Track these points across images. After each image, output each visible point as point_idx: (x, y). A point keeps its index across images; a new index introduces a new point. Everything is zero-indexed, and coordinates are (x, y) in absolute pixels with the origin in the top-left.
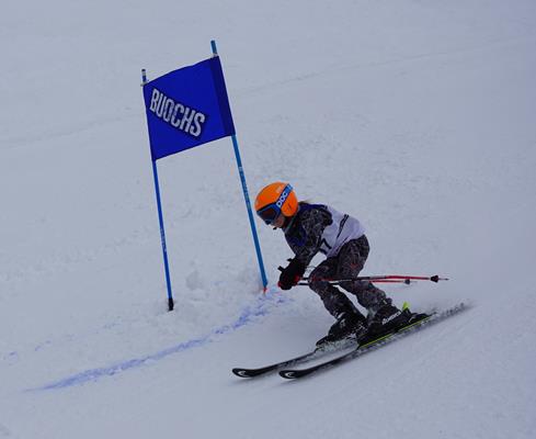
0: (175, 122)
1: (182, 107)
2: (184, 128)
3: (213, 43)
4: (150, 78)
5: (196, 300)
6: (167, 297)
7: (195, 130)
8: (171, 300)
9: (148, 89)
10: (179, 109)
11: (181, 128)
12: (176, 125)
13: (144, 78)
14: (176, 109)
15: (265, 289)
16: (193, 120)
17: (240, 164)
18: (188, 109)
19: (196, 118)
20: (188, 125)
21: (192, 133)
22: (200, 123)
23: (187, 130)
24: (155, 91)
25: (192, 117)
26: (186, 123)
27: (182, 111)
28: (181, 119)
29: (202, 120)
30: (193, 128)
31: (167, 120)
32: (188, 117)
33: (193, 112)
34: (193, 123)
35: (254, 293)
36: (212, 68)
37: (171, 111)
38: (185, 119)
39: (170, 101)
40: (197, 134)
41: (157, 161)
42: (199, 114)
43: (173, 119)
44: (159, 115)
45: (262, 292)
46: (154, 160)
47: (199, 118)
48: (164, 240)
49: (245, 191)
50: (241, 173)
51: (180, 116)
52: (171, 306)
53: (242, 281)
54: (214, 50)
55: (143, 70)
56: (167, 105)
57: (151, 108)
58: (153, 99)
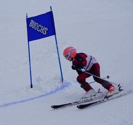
0: (38, 30)
1: (41, 26)
2: (41, 32)
3: (51, 7)
4: (29, 17)
5: (41, 84)
7: (45, 33)
8: (31, 85)
9: (29, 20)
10: (40, 26)
11: (40, 32)
12: (39, 31)
13: (27, 16)
14: (39, 26)
15: (63, 82)
16: (44, 30)
17: (57, 44)
18: (43, 26)
19: (45, 29)
20: (43, 31)
21: (43, 33)
22: (46, 31)
23: (42, 33)
24: (32, 20)
25: (44, 29)
26: (42, 30)
27: (41, 27)
28: (40, 29)
29: (47, 30)
30: (44, 32)
31: (36, 29)
32: (43, 29)
33: (44, 27)
34: (44, 31)
35: (59, 83)
36: (50, 14)
37: (37, 27)
38: (42, 29)
39: (37, 23)
40: (45, 34)
41: (30, 42)
42: (46, 28)
43: (38, 29)
44: (33, 28)
45: (62, 82)
46: (28, 42)
47: (46, 29)
48: (30, 66)
49: (58, 52)
50: (57, 46)
51: (40, 28)
52: (32, 87)
53: (55, 79)
54: (51, 9)
55: (27, 14)
56: (36, 25)
57: (30, 25)
58: (31, 23)
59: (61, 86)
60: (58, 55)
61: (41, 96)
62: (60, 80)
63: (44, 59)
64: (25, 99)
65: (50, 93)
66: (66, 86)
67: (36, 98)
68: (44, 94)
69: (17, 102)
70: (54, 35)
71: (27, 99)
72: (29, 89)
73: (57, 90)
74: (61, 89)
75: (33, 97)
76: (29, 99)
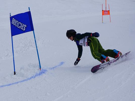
0: (18, 27)
1: (21, 23)
3: (29, 8)
4: (12, 15)
6: (14, 71)
7: (24, 29)
8: (15, 72)
9: (11, 18)
10: (20, 23)
11: (20, 28)
12: (19, 27)
13: (10, 15)
14: (19, 24)
15: (40, 69)
16: (23, 26)
17: (35, 38)
18: (22, 24)
20: (22, 28)
21: (23, 30)
22: (25, 27)
23: (21, 29)
24: (13, 19)
26: (21, 27)
27: (20, 24)
29: (26, 27)
30: (23, 28)
31: (16, 26)
32: (22, 25)
33: (23, 24)
34: (23, 27)
35: (38, 70)
36: (29, 14)
38: (21, 26)
39: (17, 21)
40: (24, 30)
41: (13, 36)
42: (25, 25)
44: (14, 25)
47: (25, 26)
48: (13, 57)
49: (36, 45)
50: (35, 40)
51: (20, 25)
52: (15, 74)
53: (34, 67)
54: (29, 10)
55: (10, 13)
56: (16, 22)
57: (12, 23)
58: (13, 21)
59: (39, 73)
60: (37, 47)
61: (23, 81)
62: (38, 68)
63: (23, 52)
64: (10, 83)
65: (30, 78)
66: (44, 73)
67: (20, 82)
68: (26, 79)
69: (3, 85)
70: (33, 31)
71: (12, 83)
72: (13, 75)
73: (36, 75)
74: (39, 75)
75: (17, 81)
76: (13, 83)
